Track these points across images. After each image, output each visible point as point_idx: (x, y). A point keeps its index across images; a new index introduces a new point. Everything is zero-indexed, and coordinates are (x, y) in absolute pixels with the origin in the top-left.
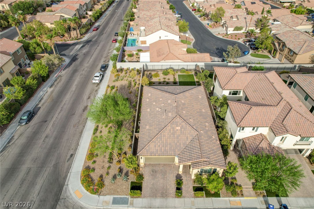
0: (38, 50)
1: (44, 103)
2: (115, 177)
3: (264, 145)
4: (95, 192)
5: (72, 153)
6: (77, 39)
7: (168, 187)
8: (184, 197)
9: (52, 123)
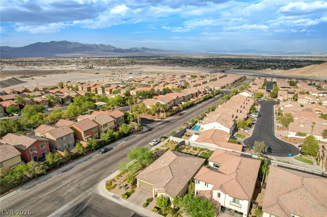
0: (132, 119)
1: (117, 147)
2: (121, 187)
3: (208, 196)
4: (109, 189)
5: (112, 172)
6: (162, 119)
7: (143, 201)
8: (147, 209)
9: (113, 157)
